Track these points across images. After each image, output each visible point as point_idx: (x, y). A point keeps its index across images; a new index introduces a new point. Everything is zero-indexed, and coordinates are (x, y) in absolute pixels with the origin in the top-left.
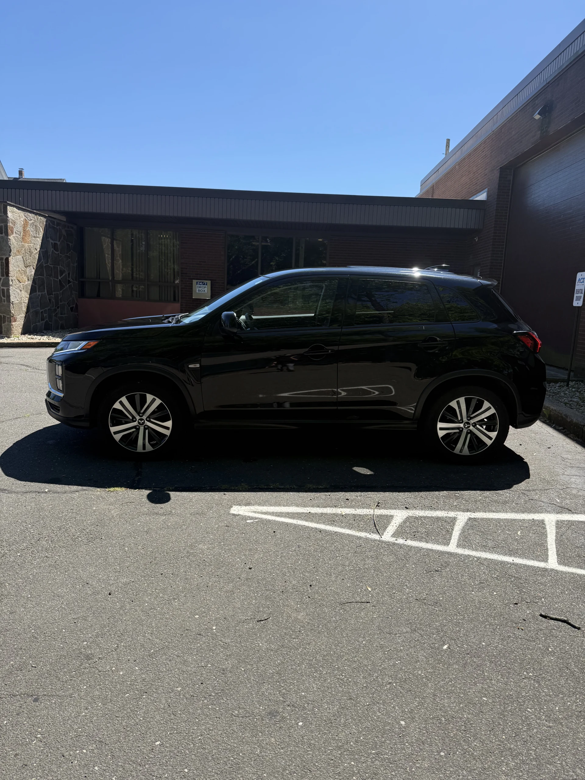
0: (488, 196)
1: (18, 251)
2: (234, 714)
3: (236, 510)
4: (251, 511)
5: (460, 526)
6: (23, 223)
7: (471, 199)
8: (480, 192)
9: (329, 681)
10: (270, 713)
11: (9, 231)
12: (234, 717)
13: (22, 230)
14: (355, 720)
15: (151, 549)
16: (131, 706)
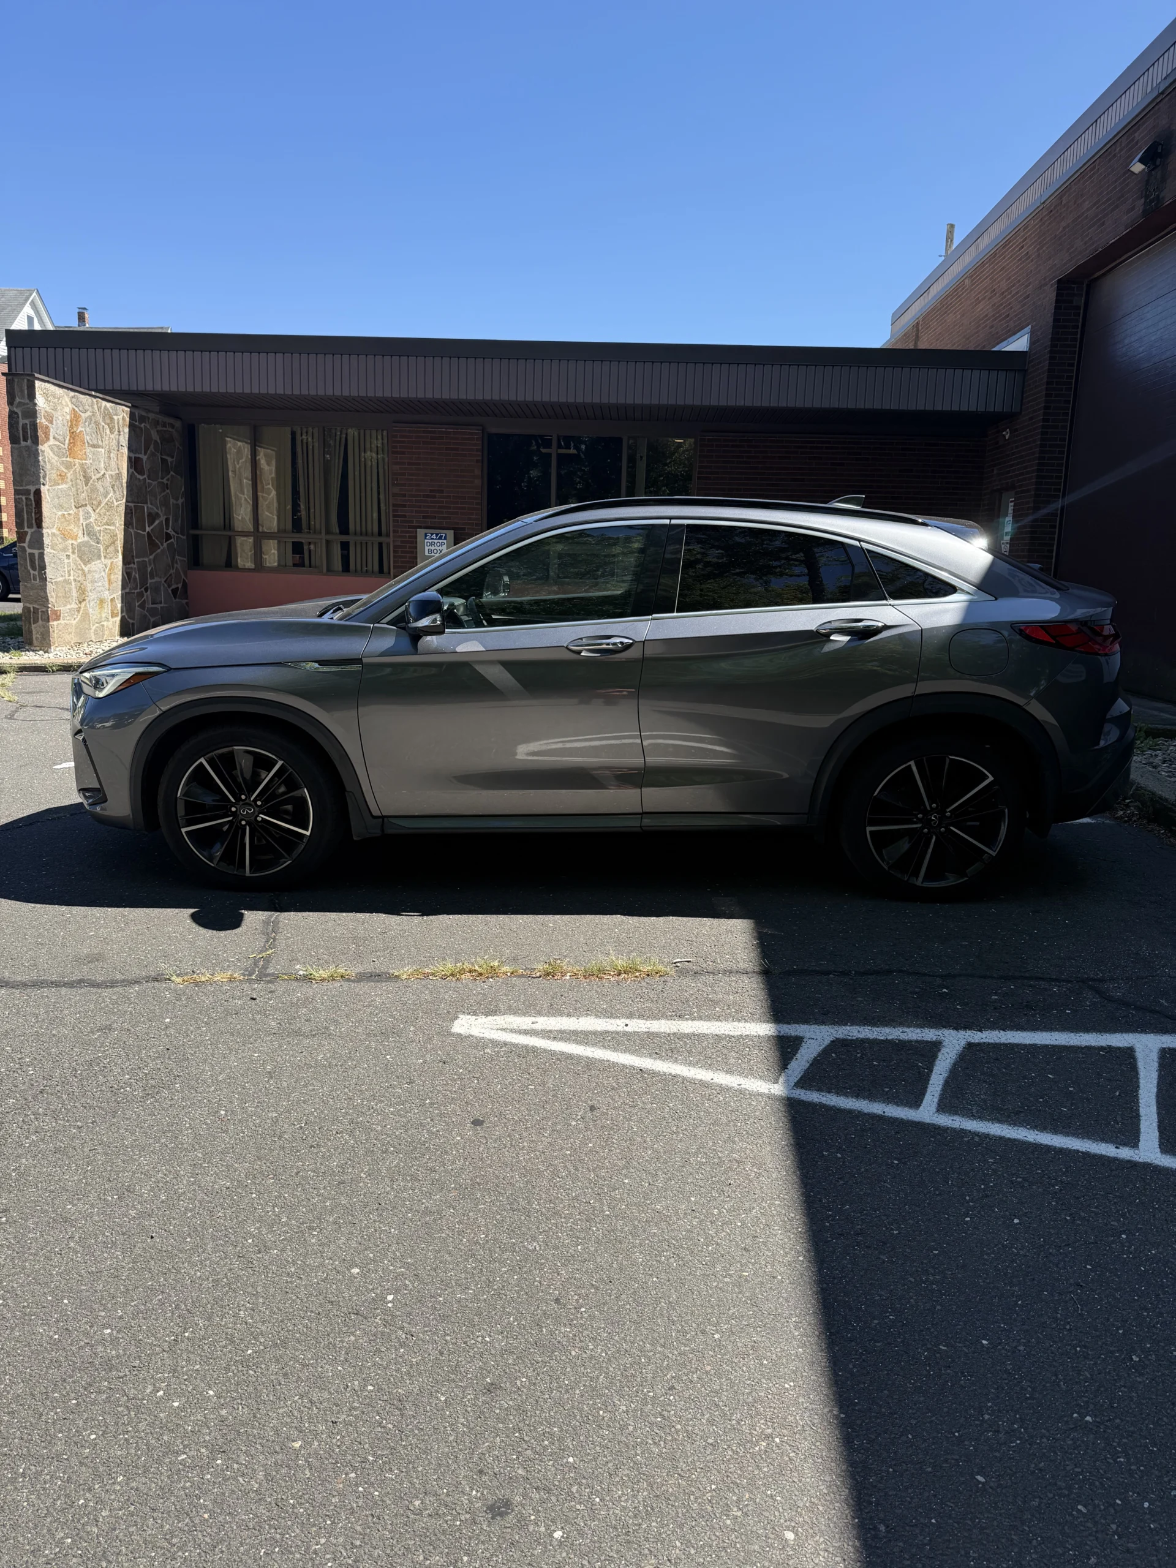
0: (1032, 343)
1: (60, 475)
2: (412, 1508)
3: (466, 1025)
4: (495, 1027)
5: (948, 1061)
6: (68, 417)
7: (994, 349)
8: (1014, 334)
9: (631, 1428)
10: (491, 1508)
11: (40, 433)
12: (412, 1516)
13: (68, 432)
14: (681, 1528)
15: (275, 1115)
16: (188, 1484)
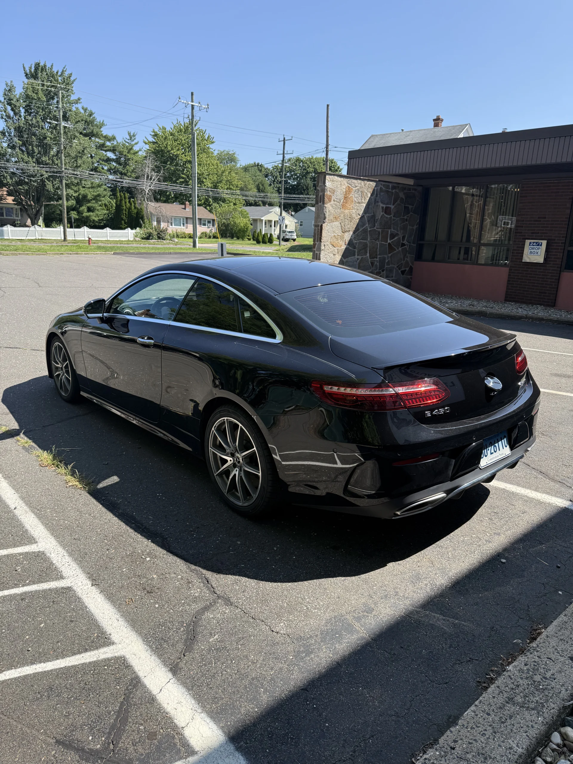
1: (335, 218)
6: (344, 190)
11: (326, 199)
13: (343, 197)
